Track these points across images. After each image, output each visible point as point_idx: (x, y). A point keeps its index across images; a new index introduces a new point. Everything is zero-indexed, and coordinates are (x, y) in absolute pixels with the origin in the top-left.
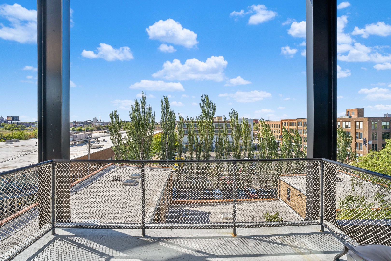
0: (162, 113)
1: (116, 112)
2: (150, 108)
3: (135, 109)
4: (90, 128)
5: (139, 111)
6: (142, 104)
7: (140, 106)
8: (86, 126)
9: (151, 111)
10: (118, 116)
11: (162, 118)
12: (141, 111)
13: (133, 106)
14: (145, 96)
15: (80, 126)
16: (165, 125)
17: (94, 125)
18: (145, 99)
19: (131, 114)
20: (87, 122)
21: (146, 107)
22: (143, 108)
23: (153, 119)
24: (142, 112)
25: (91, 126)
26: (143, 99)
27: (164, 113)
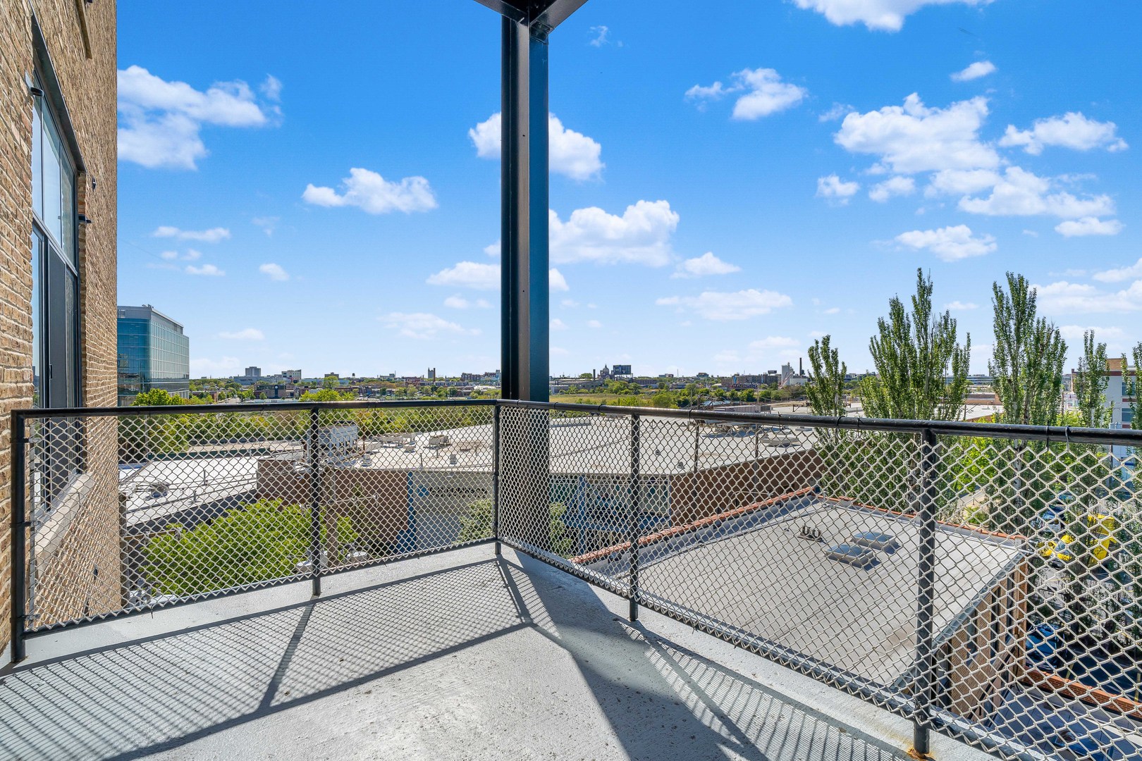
0: (998, 337)
1: (826, 340)
2: (948, 325)
3: (891, 328)
4: (774, 393)
5: (907, 334)
6: (917, 311)
7: (911, 319)
8: (764, 388)
9: (954, 332)
10: (835, 353)
11: (1000, 356)
12: (913, 332)
13: (885, 320)
14: (927, 284)
15: (750, 387)
16: (1010, 381)
17: (784, 385)
18: (929, 291)
19: (875, 346)
20: (765, 376)
21: (935, 317)
22: (923, 326)
23: (962, 362)
24: (919, 338)
25: (776, 388)
26: (922, 296)
27: (1008, 338)
